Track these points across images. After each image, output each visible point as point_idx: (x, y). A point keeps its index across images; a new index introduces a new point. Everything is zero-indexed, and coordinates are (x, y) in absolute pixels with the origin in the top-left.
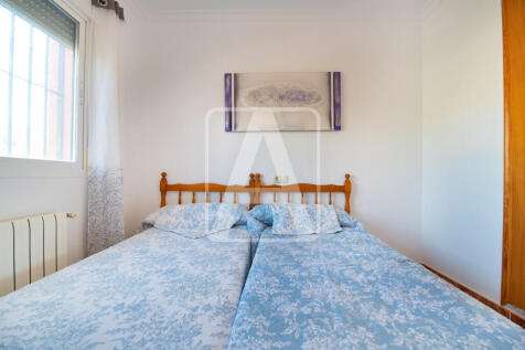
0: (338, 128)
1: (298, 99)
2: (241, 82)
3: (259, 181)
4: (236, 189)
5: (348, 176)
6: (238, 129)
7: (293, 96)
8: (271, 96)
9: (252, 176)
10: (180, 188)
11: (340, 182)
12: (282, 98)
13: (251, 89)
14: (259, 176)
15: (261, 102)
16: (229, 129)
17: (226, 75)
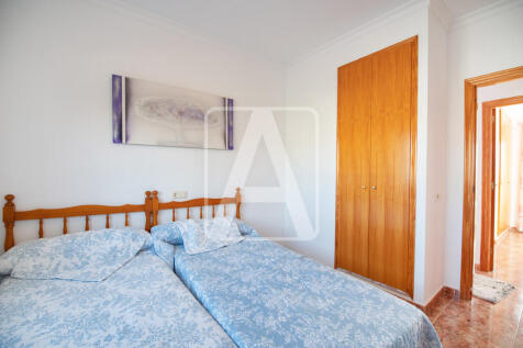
0: (231, 148)
1: (197, 118)
2: (135, 89)
3: (157, 198)
4: (127, 209)
5: (238, 190)
6: (130, 142)
7: (193, 114)
8: (170, 110)
9: (148, 193)
10: (41, 215)
11: (232, 195)
12: (181, 113)
13: (147, 99)
14: (156, 193)
15: (159, 115)
16: (119, 139)
17: (114, 76)
